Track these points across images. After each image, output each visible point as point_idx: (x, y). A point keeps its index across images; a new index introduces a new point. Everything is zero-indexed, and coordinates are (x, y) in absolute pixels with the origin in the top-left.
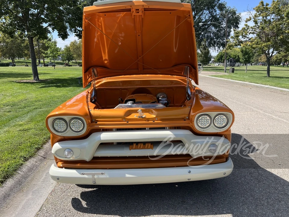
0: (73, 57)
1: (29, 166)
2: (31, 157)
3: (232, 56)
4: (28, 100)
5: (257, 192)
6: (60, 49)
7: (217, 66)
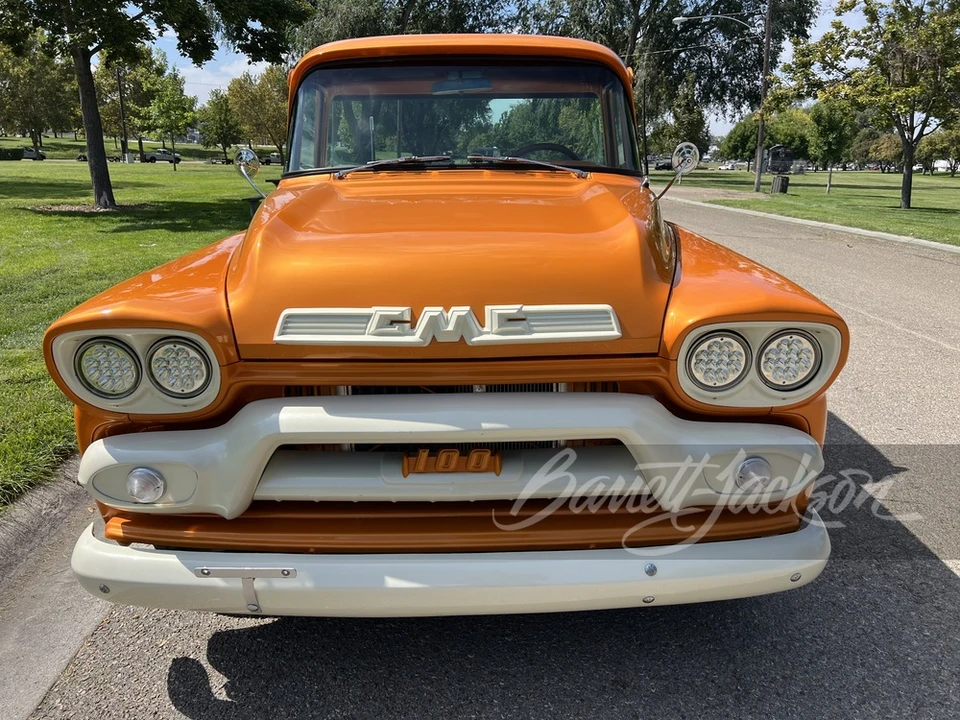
0: (240, 132)
1: (24, 521)
2: (32, 485)
3: (778, 136)
4: (62, 271)
5: (915, 643)
6: (193, 102)
7: (727, 172)
